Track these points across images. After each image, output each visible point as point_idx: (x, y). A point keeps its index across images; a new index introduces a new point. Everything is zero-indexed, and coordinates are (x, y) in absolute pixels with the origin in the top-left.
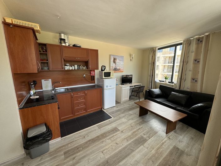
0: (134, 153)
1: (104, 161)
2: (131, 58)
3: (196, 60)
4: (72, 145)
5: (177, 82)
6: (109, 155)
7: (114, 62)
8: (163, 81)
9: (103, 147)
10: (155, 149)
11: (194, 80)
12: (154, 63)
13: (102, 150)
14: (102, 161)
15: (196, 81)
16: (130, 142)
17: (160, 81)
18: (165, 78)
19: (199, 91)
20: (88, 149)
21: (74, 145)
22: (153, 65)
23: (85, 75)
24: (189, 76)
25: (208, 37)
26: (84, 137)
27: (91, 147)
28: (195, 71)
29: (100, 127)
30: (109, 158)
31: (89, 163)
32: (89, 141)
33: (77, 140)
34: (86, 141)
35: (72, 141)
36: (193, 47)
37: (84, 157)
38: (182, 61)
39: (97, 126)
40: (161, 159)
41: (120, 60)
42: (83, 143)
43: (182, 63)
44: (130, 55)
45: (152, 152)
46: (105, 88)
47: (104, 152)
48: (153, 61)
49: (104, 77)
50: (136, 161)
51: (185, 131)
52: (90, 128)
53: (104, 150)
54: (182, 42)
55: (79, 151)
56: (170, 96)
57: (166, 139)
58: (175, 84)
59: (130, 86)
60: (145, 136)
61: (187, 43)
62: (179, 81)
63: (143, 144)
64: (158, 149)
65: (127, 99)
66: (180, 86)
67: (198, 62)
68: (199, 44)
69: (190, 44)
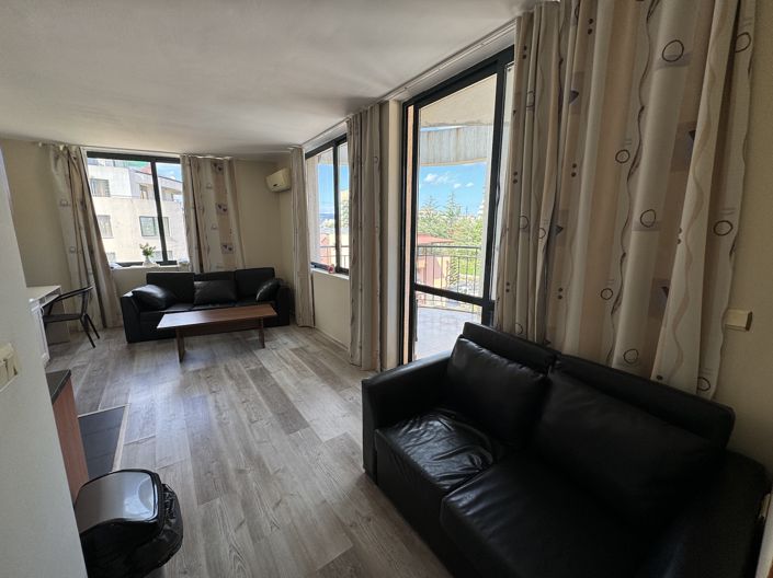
1: (276, 419)
3: (220, 207)
5: (190, 257)
6: (266, 412)
10: (284, 364)
11: (227, 248)
12: (84, 203)
13: (247, 424)
14: (275, 422)
15: (230, 249)
16: (253, 385)
17: (124, 265)
18: (146, 254)
19: (241, 267)
24: (214, 240)
25: (230, 161)
28: (225, 230)
30: (274, 413)
31: (270, 441)
36: (208, 176)
38: (192, 205)
43: (192, 212)
45: (288, 368)
47: (255, 420)
50: (295, 384)
54: (178, 156)
56: (198, 291)
57: (274, 352)
58: (183, 264)
59: (42, 300)
60: (253, 367)
61: (192, 163)
62: (195, 253)
63: (269, 373)
64: (287, 363)
65: (46, 355)
66: (201, 266)
67: (225, 210)
68: (217, 173)
69: (199, 168)
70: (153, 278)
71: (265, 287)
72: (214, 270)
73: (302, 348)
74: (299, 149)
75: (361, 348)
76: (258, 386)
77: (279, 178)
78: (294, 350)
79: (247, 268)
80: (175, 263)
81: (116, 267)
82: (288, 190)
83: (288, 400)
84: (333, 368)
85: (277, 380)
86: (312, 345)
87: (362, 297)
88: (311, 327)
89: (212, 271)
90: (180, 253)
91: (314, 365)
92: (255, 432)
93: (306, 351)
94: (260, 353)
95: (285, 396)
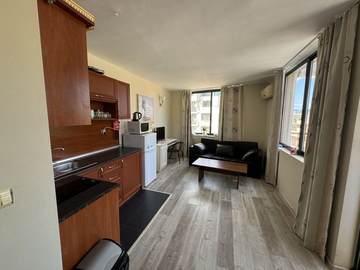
0: (233, 220)
1: (218, 246)
2: (161, 103)
3: (234, 109)
4: (154, 258)
6: (216, 236)
7: (143, 107)
8: (201, 134)
9: (200, 233)
10: (243, 206)
11: (235, 130)
12: (188, 110)
13: (202, 237)
14: (216, 248)
15: (236, 130)
16: (219, 212)
17: (197, 134)
18: (204, 130)
19: (240, 140)
20: (184, 247)
21: (158, 256)
22: (188, 113)
23: (104, 131)
24: (230, 126)
25: (242, 87)
26: (161, 237)
27: (185, 243)
28: (235, 121)
29: (168, 213)
30: (219, 240)
31: (206, 261)
32: (174, 237)
33: (155, 246)
34: (169, 240)
35: (148, 253)
36: (231, 95)
37: (192, 259)
38: (222, 109)
39: (162, 212)
40: (256, 213)
41: (150, 105)
42: (169, 245)
43: (222, 112)
44: (159, 97)
45: (244, 210)
46: (146, 149)
47: (207, 237)
48: (187, 108)
49: (141, 133)
50: (242, 226)
51: (246, 182)
52: (155, 222)
53: (205, 235)
54: (220, 88)
55: (177, 258)
56: (218, 149)
57: (242, 194)
58: (216, 136)
59: (168, 144)
60: (225, 200)
61: (225, 90)
62: (221, 130)
63: (231, 208)
64: (245, 205)
65: (166, 163)
66: (222, 137)
67: (236, 111)
68: (235, 93)
69: (228, 92)
70: (204, 141)
71: (248, 153)
72: (228, 140)
73: (260, 199)
74: (280, 71)
75: (305, 225)
76: (221, 214)
77: (267, 91)
78: (254, 199)
79: (243, 141)
80: (213, 135)
81: (195, 134)
82: (271, 98)
83: (232, 236)
84: (276, 228)
85: (233, 216)
86: (268, 200)
87: (313, 184)
88: (273, 185)
89: (227, 140)
90: (216, 130)
91: (262, 217)
92: (203, 246)
93: (262, 203)
94: (234, 191)
95: (232, 231)
